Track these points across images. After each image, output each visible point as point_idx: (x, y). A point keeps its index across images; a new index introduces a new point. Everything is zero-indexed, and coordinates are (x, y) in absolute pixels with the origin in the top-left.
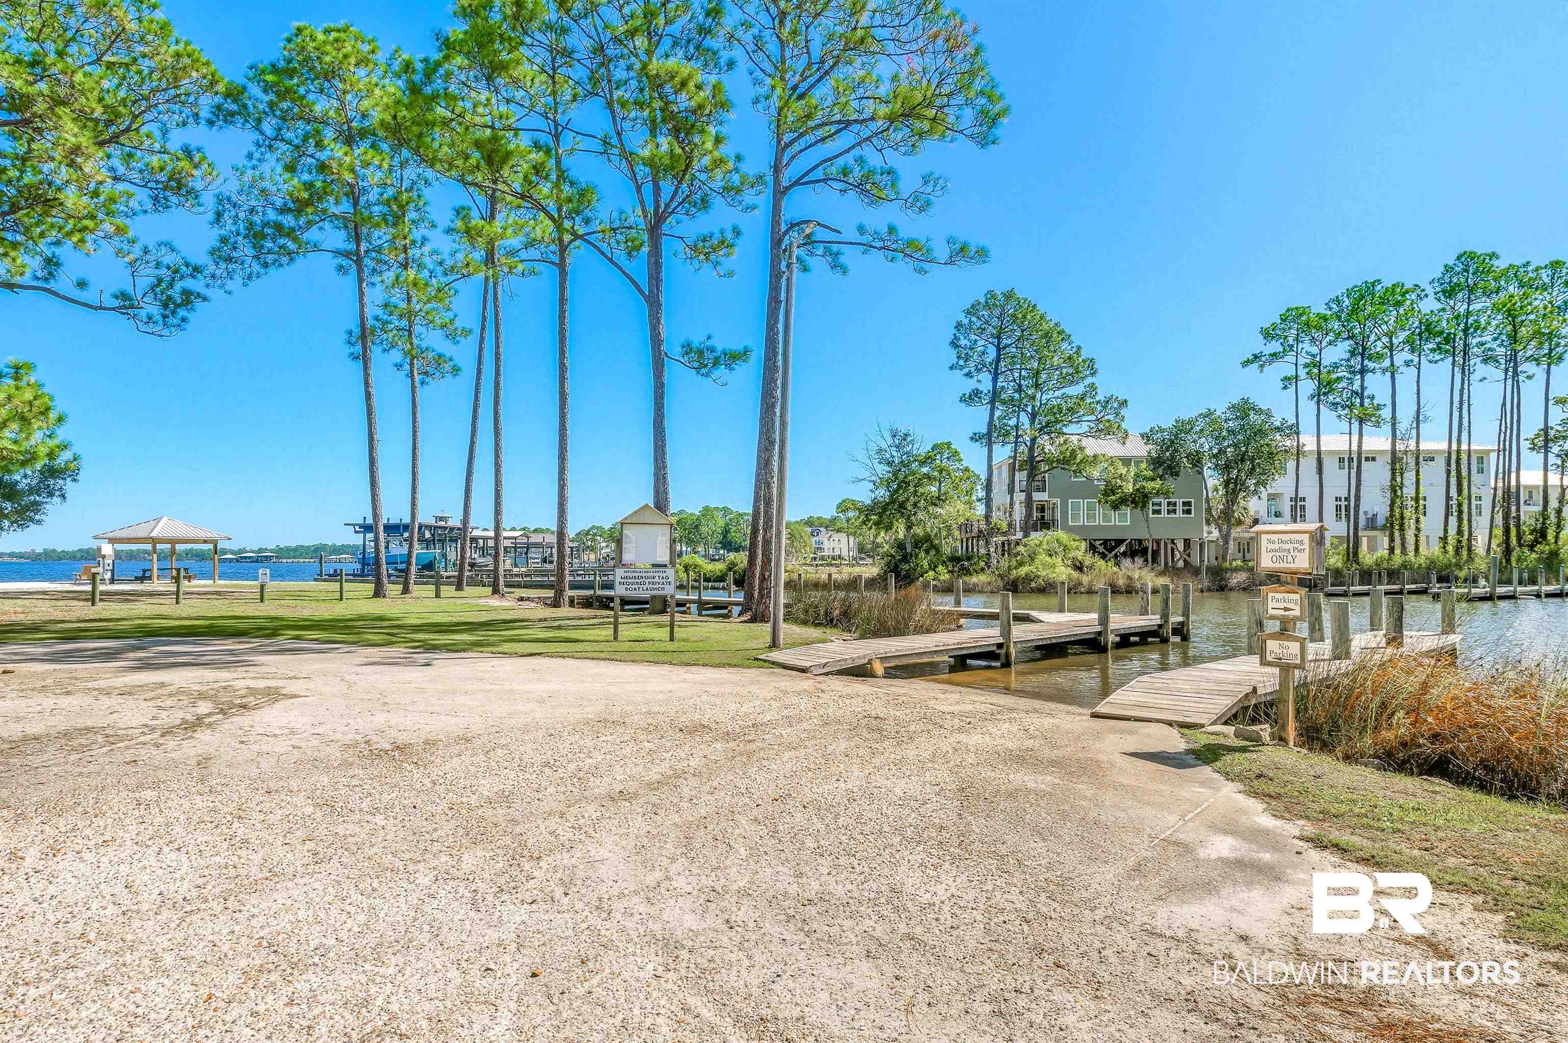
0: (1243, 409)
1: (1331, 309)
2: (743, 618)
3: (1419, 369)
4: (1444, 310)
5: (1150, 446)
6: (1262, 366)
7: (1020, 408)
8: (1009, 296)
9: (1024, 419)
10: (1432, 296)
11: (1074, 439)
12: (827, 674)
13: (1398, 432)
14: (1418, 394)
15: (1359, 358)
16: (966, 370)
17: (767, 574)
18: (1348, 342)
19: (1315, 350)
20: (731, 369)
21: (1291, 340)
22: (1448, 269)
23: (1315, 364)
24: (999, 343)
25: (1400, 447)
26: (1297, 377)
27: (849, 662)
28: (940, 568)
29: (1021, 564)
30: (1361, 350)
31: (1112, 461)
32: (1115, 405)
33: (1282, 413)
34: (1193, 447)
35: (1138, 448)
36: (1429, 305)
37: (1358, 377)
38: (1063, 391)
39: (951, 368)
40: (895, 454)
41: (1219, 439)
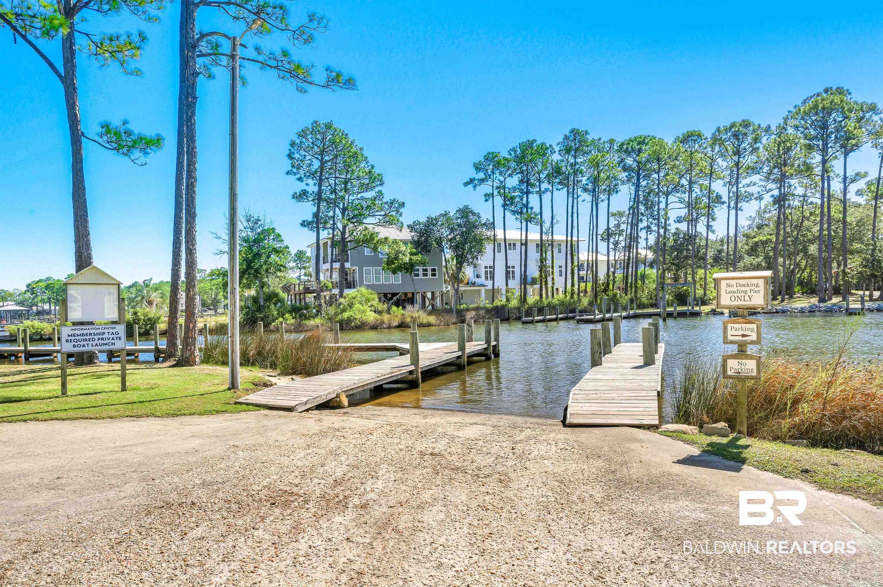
0: (465, 212)
1: (510, 155)
2: (168, 364)
3: (552, 193)
4: (563, 161)
5: (413, 234)
6: (475, 187)
7: (336, 205)
8: (329, 126)
9: (338, 212)
10: (557, 152)
11: (370, 227)
12: (307, 410)
13: (544, 228)
14: (552, 207)
15: (525, 184)
16: (298, 176)
17: (191, 326)
18: (519, 176)
19: (502, 179)
20: (146, 153)
21: (489, 172)
22: (566, 137)
23: (502, 187)
24: (322, 158)
25: (545, 238)
26: (493, 194)
27: (324, 397)
28: (287, 315)
29: (344, 310)
30: (526, 181)
31: (395, 242)
32: (397, 205)
33: (485, 216)
34: (438, 235)
35: (407, 235)
36: (556, 157)
37: (525, 196)
38: (362, 194)
39: (288, 173)
40: (249, 233)
41: (452, 230)
